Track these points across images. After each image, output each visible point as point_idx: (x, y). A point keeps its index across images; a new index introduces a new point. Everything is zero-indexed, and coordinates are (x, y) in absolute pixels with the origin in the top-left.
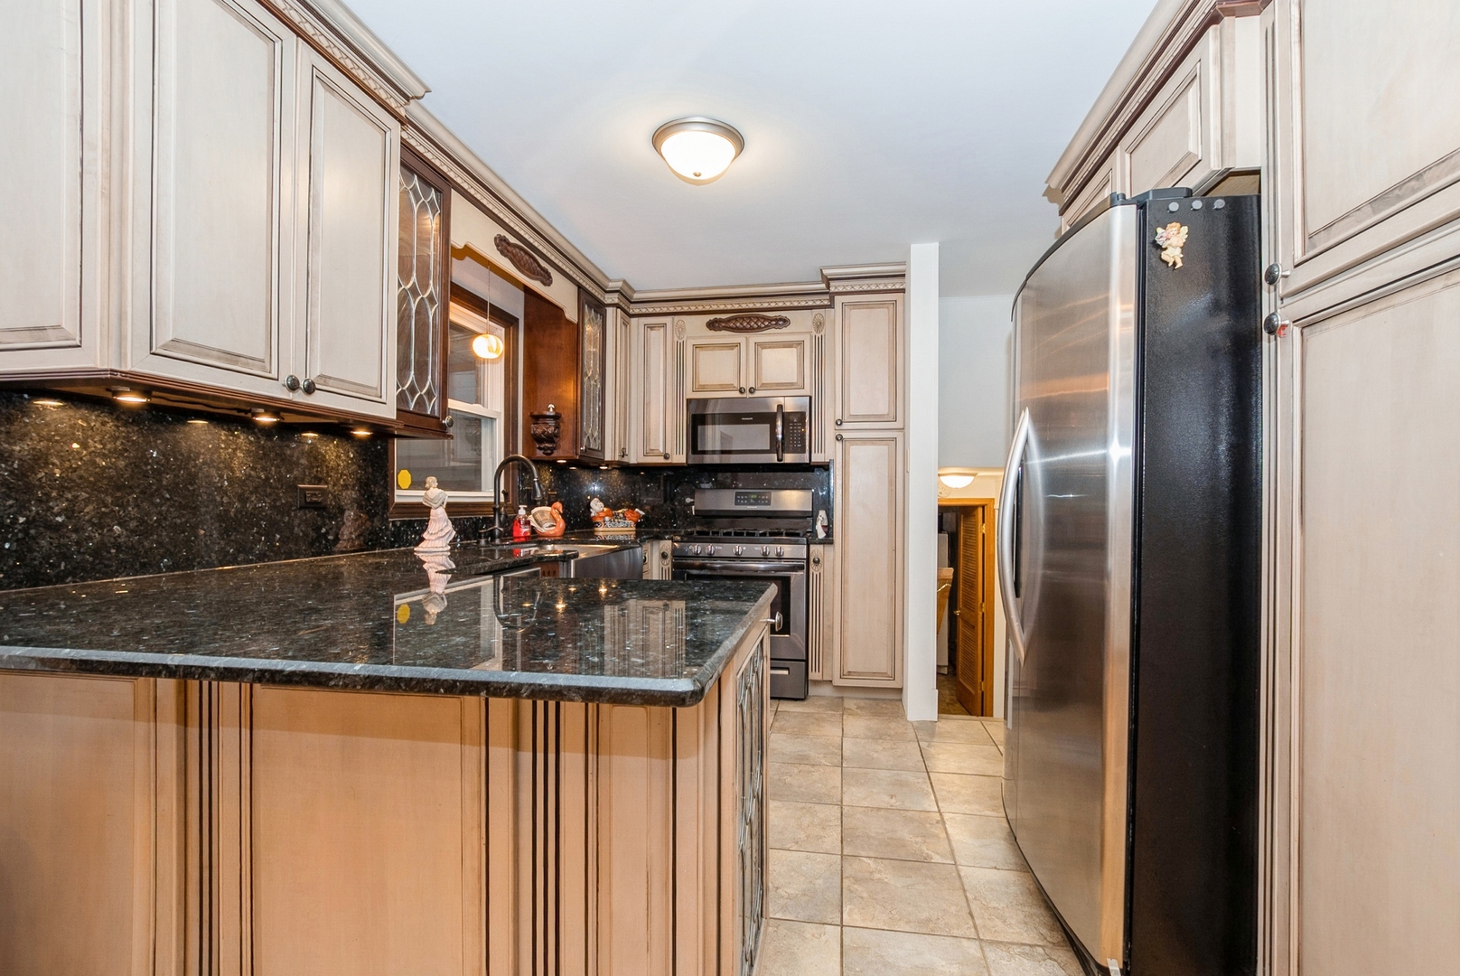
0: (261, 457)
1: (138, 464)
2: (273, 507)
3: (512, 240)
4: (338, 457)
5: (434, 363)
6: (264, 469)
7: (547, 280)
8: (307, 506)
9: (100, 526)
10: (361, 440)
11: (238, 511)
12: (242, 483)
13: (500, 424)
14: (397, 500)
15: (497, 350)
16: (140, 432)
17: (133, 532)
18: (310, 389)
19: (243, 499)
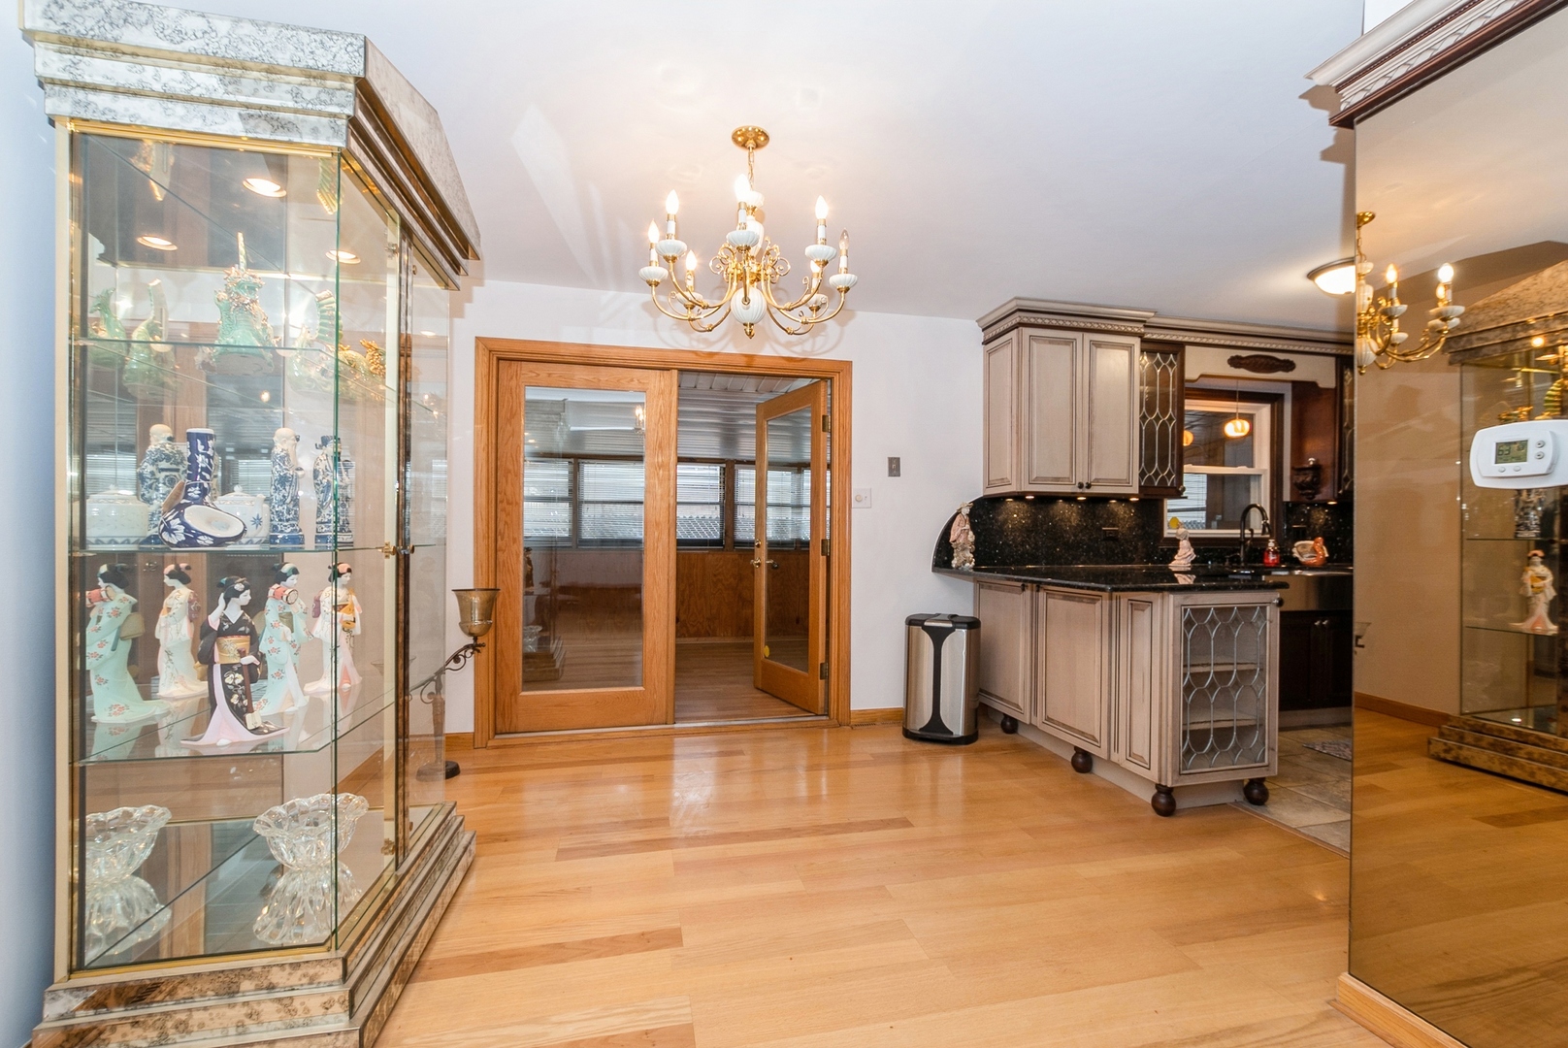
0: (1083, 515)
1: (1035, 521)
2: (1089, 539)
3: (1244, 354)
4: (1125, 512)
5: (1173, 455)
6: (1085, 521)
7: (1289, 366)
8: (1107, 539)
9: (1022, 546)
10: (1135, 503)
11: (1073, 541)
12: (1075, 528)
13: (1265, 480)
14: (1166, 535)
15: (1242, 431)
16: (1035, 509)
17: (1033, 548)
18: (1089, 486)
19: (1075, 536)
